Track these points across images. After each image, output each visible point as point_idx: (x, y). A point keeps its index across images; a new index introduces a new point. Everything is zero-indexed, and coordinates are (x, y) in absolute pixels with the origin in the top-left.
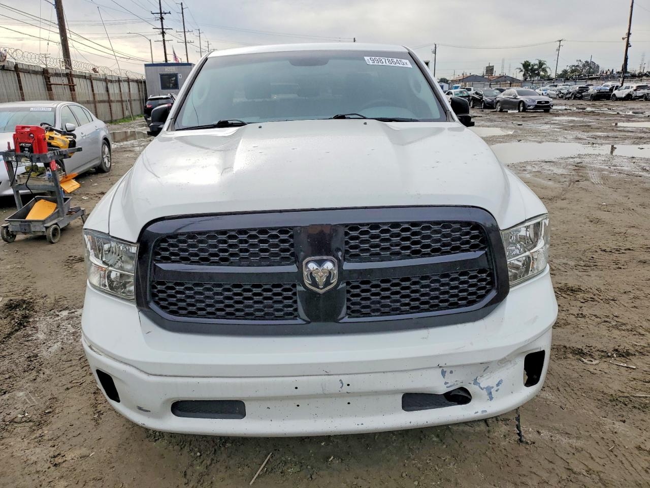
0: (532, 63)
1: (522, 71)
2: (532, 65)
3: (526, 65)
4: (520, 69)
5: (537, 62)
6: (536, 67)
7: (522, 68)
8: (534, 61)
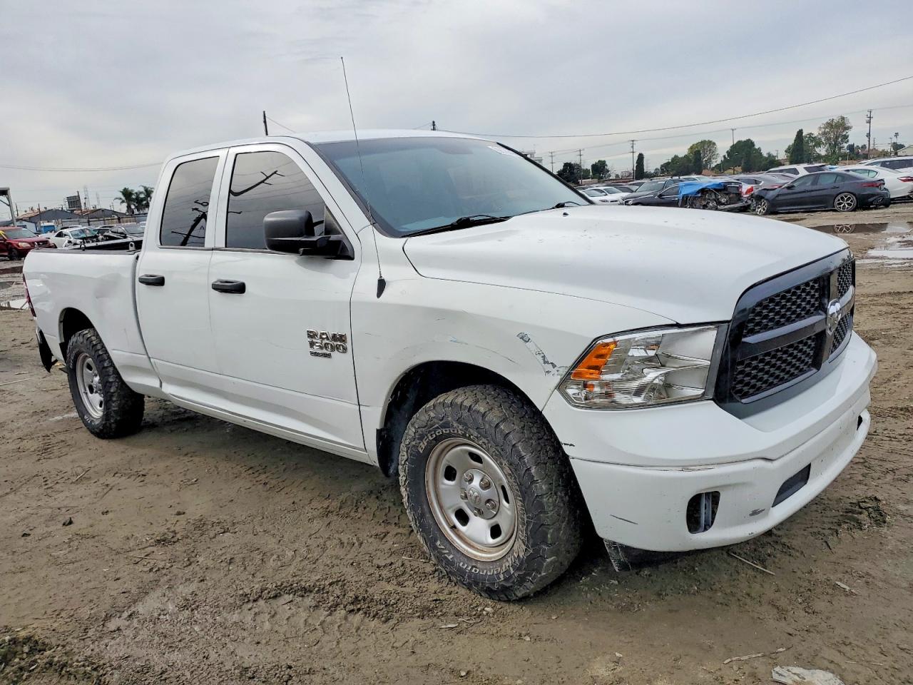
0: (136, 191)
1: (123, 202)
2: (136, 193)
3: (127, 194)
4: (121, 199)
5: (142, 190)
6: (142, 196)
7: (123, 198)
8: (136, 188)
